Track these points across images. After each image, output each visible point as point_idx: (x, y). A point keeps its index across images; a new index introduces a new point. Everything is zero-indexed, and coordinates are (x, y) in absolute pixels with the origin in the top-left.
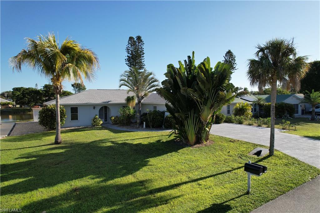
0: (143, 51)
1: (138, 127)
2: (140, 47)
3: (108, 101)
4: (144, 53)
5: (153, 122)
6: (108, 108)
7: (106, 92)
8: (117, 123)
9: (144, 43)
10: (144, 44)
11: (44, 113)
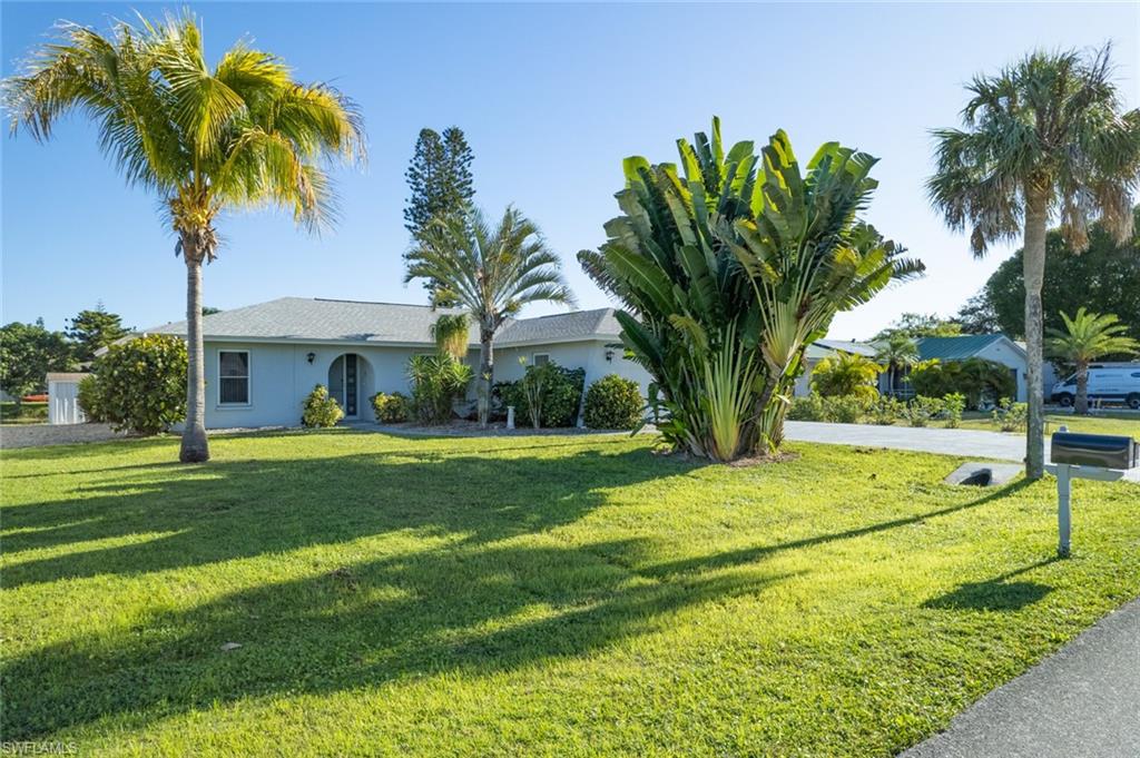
0: (471, 182)
1: (487, 428)
2: (459, 170)
3: (362, 333)
4: (473, 189)
5: (543, 407)
6: (362, 359)
7: (349, 310)
8: (398, 417)
9: (471, 154)
10: (472, 158)
11: (115, 366)
